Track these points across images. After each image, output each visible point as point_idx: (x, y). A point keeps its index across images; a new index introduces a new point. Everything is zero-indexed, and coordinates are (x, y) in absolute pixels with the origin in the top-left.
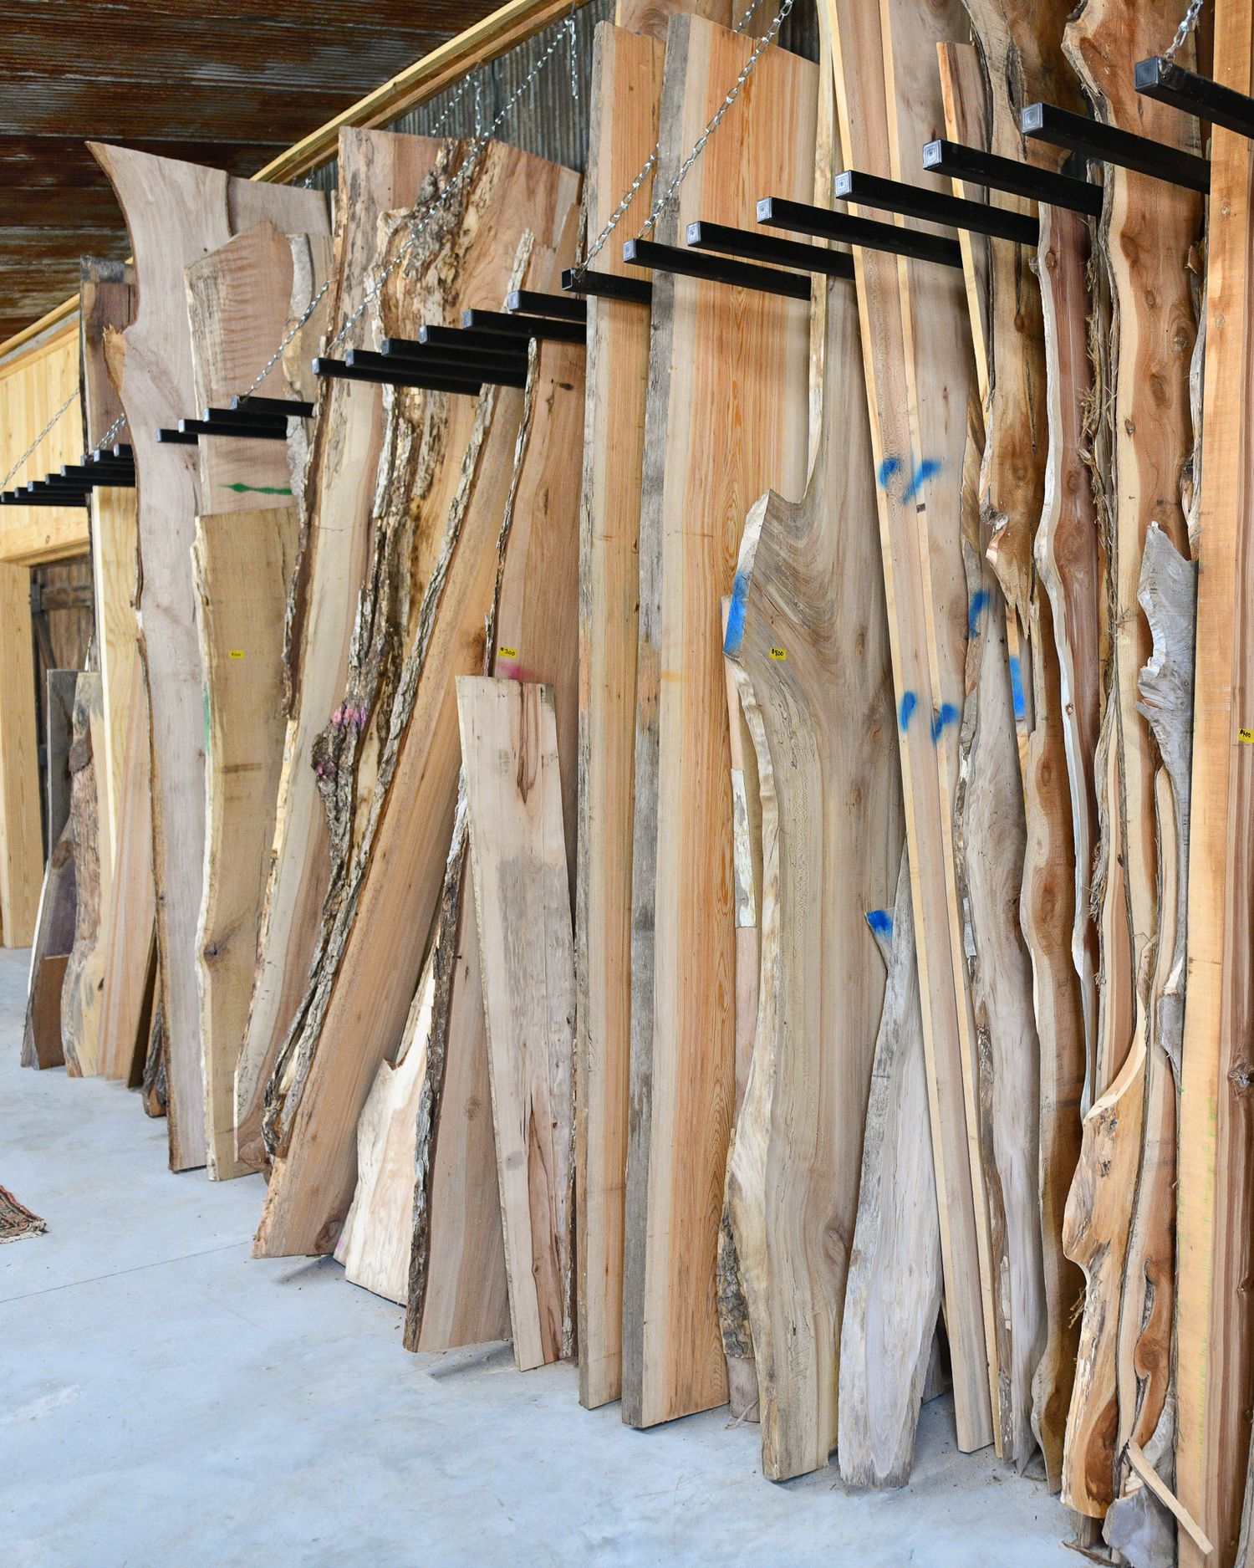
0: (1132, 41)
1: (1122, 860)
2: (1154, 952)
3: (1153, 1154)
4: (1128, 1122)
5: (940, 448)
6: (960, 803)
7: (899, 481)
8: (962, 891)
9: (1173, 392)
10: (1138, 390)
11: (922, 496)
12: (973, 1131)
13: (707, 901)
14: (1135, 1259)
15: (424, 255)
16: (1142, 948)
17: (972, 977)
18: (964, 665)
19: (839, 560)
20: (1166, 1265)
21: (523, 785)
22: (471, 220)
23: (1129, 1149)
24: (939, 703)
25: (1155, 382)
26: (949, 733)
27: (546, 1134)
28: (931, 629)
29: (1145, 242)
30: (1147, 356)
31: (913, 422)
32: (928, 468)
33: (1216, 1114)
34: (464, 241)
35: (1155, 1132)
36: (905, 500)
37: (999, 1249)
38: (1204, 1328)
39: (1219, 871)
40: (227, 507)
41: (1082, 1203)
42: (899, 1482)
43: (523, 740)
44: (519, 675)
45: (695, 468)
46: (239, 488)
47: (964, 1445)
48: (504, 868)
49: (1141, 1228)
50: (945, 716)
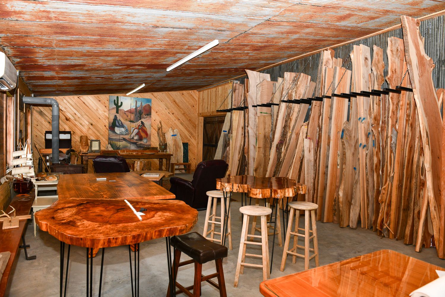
0: (393, 77)
1: (387, 162)
2: (390, 172)
3: (389, 193)
4: (387, 189)
5: (365, 116)
6: (366, 156)
7: (361, 120)
8: (366, 165)
9: (395, 113)
10: (392, 113)
11: (363, 122)
12: (365, 192)
13: (334, 165)
14: (386, 204)
15: (293, 87)
16: (389, 172)
17: (367, 175)
18: (367, 140)
19: (353, 128)
20: (389, 205)
21: (310, 151)
22: (299, 83)
23: (386, 192)
24: (364, 144)
25: (393, 112)
26: (365, 148)
27: (310, 191)
28: (363, 136)
29: (393, 98)
30: (393, 110)
31: (363, 114)
32: (364, 119)
33: (397, 189)
34: (298, 85)
35: (389, 191)
36: (361, 122)
37: (368, 205)
38: (394, 211)
39: (398, 164)
40: (260, 115)
41: (381, 197)
42: (355, 229)
43: (310, 146)
44: (309, 138)
45: (335, 117)
46: (261, 113)
47: (362, 227)
48: (307, 160)
49: (387, 200)
50: (364, 146)
